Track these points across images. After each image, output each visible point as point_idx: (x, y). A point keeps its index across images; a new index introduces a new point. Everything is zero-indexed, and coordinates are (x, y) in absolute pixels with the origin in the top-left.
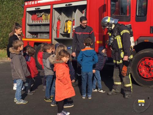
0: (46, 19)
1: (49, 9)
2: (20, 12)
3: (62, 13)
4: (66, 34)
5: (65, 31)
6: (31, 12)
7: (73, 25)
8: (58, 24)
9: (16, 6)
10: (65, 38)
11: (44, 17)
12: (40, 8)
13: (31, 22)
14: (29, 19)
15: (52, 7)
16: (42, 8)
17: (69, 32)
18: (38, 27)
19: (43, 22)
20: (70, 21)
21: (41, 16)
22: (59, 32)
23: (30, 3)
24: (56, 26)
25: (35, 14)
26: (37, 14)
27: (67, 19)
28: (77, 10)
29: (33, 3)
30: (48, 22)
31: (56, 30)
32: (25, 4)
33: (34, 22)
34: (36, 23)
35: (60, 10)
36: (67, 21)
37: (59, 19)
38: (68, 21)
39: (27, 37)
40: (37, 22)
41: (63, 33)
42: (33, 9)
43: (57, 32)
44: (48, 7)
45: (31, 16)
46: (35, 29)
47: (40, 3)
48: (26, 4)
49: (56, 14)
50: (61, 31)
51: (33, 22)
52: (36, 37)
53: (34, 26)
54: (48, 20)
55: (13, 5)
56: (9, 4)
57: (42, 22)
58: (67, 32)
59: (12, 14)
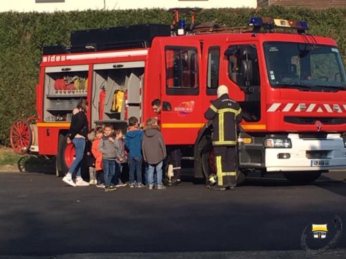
0: (82, 88)
1: (86, 72)
2: (28, 69)
3: (109, 78)
4: (115, 114)
5: (114, 109)
6: (53, 75)
7: (126, 98)
8: (102, 97)
9: (19, 56)
10: (114, 120)
11: (77, 84)
12: (70, 69)
13: (53, 93)
14: (50, 88)
15: (91, 67)
16: (74, 69)
17: (119, 111)
18: (67, 102)
19: (76, 93)
20: (122, 91)
21: (73, 83)
22: (102, 111)
23: (53, 58)
24: (99, 101)
25: (62, 78)
26: (65, 78)
27: (117, 87)
28: (132, 74)
29: (58, 58)
30: (85, 93)
31: (98, 108)
32: (42, 60)
33: (59, 94)
34: (63, 94)
35: (104, 74)
36: (116, 92)
37: (103, 89)
38: (119, 92)
39: (45, 120)
40: (65, 92)
41: (110, 113)
42: (58, 69)
43: (100, 111)
44: (85, 68)
45: (53, 81)
46: (60, 106)
47: (70, 60)
48: (45, 59)
49: (98, 79)
50: (107, 110)
51: (57, 92)
52: (63, 120)
53: (59, 100)
54: (85, 90)
55: (14, 55)
56: (5, 52)
57: (74, 92)
58: (117, 110)
59: (10, 74)
